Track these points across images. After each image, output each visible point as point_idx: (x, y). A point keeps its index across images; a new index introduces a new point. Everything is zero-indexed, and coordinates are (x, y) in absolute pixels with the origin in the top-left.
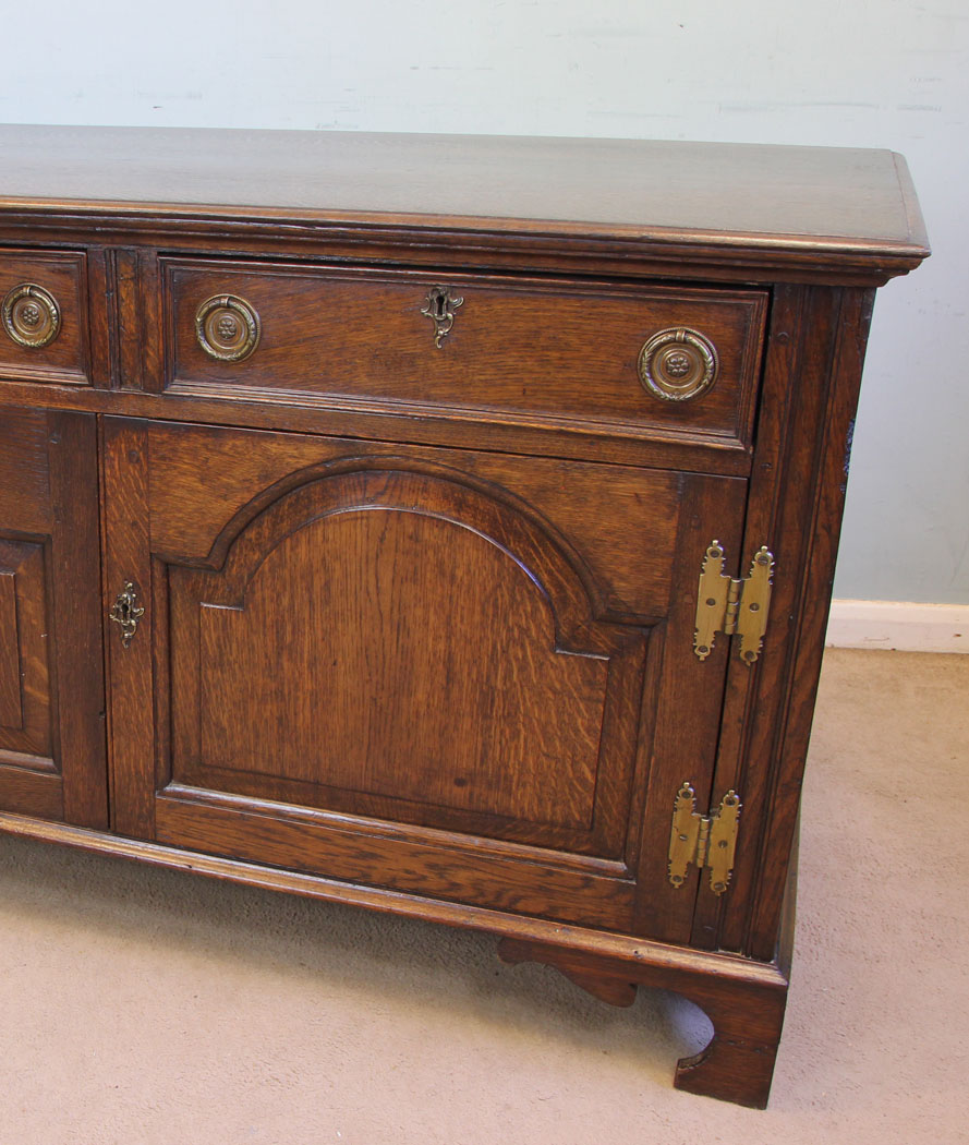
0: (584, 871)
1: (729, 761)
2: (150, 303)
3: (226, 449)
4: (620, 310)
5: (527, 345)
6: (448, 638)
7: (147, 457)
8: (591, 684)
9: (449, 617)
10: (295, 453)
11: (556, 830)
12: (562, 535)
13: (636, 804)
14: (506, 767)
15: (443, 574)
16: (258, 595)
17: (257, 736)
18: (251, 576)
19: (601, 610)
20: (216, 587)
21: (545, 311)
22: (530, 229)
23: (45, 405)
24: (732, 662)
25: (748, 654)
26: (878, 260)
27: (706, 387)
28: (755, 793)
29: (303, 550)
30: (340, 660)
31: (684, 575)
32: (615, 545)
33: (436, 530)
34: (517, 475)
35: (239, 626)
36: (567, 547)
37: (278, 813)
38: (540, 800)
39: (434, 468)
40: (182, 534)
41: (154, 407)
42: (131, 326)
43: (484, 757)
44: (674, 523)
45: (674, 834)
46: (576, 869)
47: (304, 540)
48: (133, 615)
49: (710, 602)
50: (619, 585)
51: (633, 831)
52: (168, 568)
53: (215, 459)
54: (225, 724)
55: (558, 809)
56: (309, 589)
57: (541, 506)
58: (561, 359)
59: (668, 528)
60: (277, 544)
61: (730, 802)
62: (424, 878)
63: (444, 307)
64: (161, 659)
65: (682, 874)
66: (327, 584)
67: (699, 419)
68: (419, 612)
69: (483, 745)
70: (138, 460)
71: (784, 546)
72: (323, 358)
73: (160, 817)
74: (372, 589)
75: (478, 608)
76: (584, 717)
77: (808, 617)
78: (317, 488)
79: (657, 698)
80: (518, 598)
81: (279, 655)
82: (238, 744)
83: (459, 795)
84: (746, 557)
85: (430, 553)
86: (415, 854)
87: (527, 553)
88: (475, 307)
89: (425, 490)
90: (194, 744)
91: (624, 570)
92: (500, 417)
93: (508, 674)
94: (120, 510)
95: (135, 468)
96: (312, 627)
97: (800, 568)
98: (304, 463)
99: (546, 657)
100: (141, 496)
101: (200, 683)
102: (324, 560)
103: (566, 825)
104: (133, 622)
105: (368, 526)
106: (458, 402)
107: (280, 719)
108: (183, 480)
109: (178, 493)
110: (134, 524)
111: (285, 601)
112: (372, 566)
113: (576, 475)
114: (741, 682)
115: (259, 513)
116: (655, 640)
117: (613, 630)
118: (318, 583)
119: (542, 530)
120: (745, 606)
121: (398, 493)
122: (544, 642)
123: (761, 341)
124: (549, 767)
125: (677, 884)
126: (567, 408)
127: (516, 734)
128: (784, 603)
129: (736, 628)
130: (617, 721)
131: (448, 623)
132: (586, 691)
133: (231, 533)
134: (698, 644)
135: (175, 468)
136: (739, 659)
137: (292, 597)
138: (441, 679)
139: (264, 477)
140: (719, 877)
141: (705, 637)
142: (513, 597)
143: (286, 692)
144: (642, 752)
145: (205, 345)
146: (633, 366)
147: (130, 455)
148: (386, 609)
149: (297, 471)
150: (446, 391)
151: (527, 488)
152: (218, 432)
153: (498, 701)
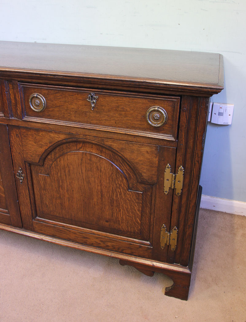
0: (139, 244)
1: (174, 219)
2: (17, 96)
3: (40, 135)
4: (140, 101)
5: (116, 110)
6: (101, 186)
7: (21, 136)
8: (138, 199)
9: (100, 181)
10: (58, 137)
11: (132, 234)
12: (128, 161)
13: (151, 228)
14: (118, 218)
15: (98, 169)
16: (52, 173)
17: (56, 208)
18: (50, 168)
19: (140, 180)
20: (42, 170)
21: (120, 100)
22: (113, 78)
24: (174, 195)
25: (178, 193)
26: (209, 90)
27: (164, 123)
28: (181, 227)
29: (62, 162)
30: (74, 190)
31: (160, 172)
32: (142, 164)
33: (95, 158)
34: (115, 145)
35: (48, 180)
36: (130, 164)
37: (63, 226)
38: (127, 227)
39: (94, 142)
40: (32, 156)
41: (20, 123)
42: (13, 101)
43: (112, 215)
44: (157, 159)
45: (161, 236)
46: (137, 243)
47: (62, 159)
48: (22, 176)
49: (168, 180)
50: (143, 174)
51: (151, 235)
52: (30, 165)
53: (38, 137)
54: (48, 204)
55: (132, 229)
56: (65, 171)
57: (122, 153)
58: (125, 114)
59: (156, 160)
60: (56, 160)
61: (175, 229)
62: (100, 244)
63: (93, 99)
64: (30, 187)
65: (164, 246)
66: (69, 171)
67: (162, 131)
68: (93, 179)
69: (112, 212)
70: (19, 137)
71: (187, 166)
72: (63, 112)
73: (34, 225)
74: (80, 172)
75: (108, 179)
76: (137, 207)
77: (194, 184)
78: (64, 146)
79: (155, 203)
80: (118, 177)
81: (59, 188)
82: (52, 209)
83: (107, 224)
84: (177, 168)
85: (94, 164)
86: (97, 238)
87: (120, 165)
88: (101, 99)
89: (92, 147)
90: (41, 208)
91: (145, 171)
92: (109, 129)
93: (117, 195)
94: (16, 149)
95: (18, 139)
96: (66, 181)
97: (191, 171)
98: (60, 139)
99: (126, 192)
100: (20, 146)
101: (41, 194)
102: (68, 164)
103: (134, 233)
104: (22, 178)
105: (78, 156)
106: (99, 125)
107: (61, 203)
108: (30, 142)
109: (30, 146)
110: (20, 153)
111: (59, 175)
112: (80, 166)
113: (131, 145)
114: (177, 200)
115: (51, 152)
116: (154, 188)
117: (143, 185)
118: (67, 171)
119: (123, 159)
120: (177, 181)
121: (85, 148)
122: (125, 188)
123: (178, 111)
124: (129, 219)
125: (163, 248)
126: (127, 128)
127: (120, 211)
128: (187, 180)
129: (174, 187)
130: (146, 208)
132: (137, 201)
133: (44, 156)
134: (165, 190)
135: (28, 139)
136: (176, 194)
137: (61, 174)
138: (100, 196)
139: (50, 142)
140: (173, 247)
141: (166, 189)
142: (116, 176)
143: (62, 197)
144: (152, 216)
145: (32, 107)
146: (144, 117)
147: (17, 135)
148: (84, 177)
149: (59, 141)
150: (95, 122)
151: (118, 148)
152: (38, 130)
153: (115, 202)
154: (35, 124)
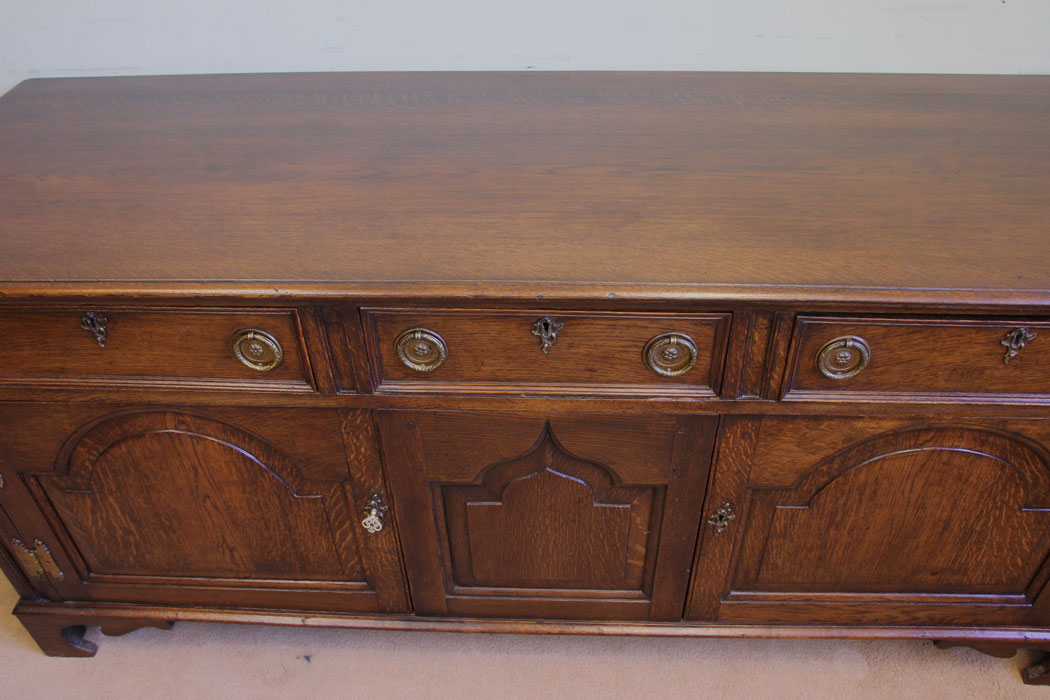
0: (998, 602)
2: (782, 346)
6: (952, 510)
7: (757, 435)
8: (1039, 523)
9: (956, 500)
10: (876, 426)
11: (987, 587)
13: (1044, 572)
14: (967, 564)
15: (960, 479)
16: (822, 501)
17: (801, 567)
18: (818, 490)
20: (790, 498)
23: (677, 412)
29: (863, 475)
30: (872, 527)
33: (963, 459)
34: (1035, 428)
35: (803, 517)
37: (808, 599)
38: (984, 576)
40: (776, 475)
41: (770, 407)
42: (759, 358)
43: (954, 561)
48: (727, 520)
52: (757, 492)
53: (812, 433)
54: (780, 563)
55: (993, 579)
56: (862, 494)
57: (1043, 443)
62: (897, 618)
63: (1021, 341)
64: (740, 537)
66: (875, 492)
68: (936, 499)
70: (750, 437)
72: (914, 373)
73: (721, 610)
74: (907, 490)
75: (978, 495)
76: (1027, 538)
80: (1008, 488)
81: (829, 528)
82: (786, 571)
83: (932, 579)
85: (955, 470)
86: (895, 608)
88: (1042, 338)
89: (961, 438)
90: (753, 573)
93: (986, 523)
94: (728, 465)
95: (745, 441)
96: (857, 513)
98: (881, 431)
99: (1015, 514)
100: (747, 457)
101: (766, 545)
102: (877, 478)
103: (995, 584)
104: (726, 523)
105: (915, 459)
106: (1008, 393)
107: (820, 558)
108: (783, 446)
109: (776, 453)
110: (739, 471)
111: (842, 501)
112: (911, 479)
115: (836, 458)
118: (868, 491)
119: (1036, 452)
121: (941, 440)
122: (1016, 506)
124: (995, 562)
127: (980, 550)
131: (955, 503)
132: (1034, 526)
133: (812, 470)
135: (779, 440)
137: (847, 499)
138: (939, 530)
139: (848, 441)
142: (1004, 487)
143: (828, 545)
145: (823, 370)
147: (744, 434)
148: (914, 499)
150: (1001, 387)
151: (1038, 434)
152: (818, 418)
153: (974, 537)
154: (817, 407)
